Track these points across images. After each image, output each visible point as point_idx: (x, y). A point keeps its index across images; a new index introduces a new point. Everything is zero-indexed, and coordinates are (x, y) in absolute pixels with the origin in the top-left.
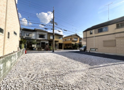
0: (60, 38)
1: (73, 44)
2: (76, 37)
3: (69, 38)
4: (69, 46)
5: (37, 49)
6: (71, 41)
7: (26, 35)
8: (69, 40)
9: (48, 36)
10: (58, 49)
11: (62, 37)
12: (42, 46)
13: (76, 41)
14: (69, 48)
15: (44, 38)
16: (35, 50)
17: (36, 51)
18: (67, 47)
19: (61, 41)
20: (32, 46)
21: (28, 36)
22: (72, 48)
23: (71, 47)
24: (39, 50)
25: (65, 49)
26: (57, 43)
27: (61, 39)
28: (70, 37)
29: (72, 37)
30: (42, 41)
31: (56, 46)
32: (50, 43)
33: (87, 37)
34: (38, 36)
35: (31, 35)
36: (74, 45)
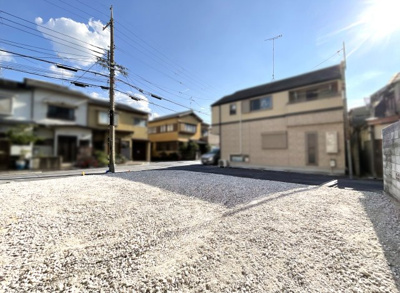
0: (137, 121)
1: (181, 143)
2: (191, 120)
3: (168, 122)
4: (168, 149)
5: (34, 163)
6: (176, 133)
8: (170, 128)
9: (88, 111)
10: (131, 162)
11: (146, 120)
12: (61, 152)
13: (192, 134)
14: (171, 154)
15: (73, 119)
16: (26, 168)
17: (34, 170)
18: (164, 154)
19: (140, 132)
20: (7, 150)
22: (180, 156)
23: (177, 152)
24: (49, 165)
25: (154, 159)
26: (128, 139)
27: (142, 124)
28: (174, 121)
29: (180, 120)
30: (59, 133)
32: (98, 138)
33: (223, 121)
36: (186, 145)
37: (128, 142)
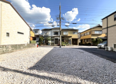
0: (74, 33)
1: (93, 39)
2: (99, 29)
3: (88, 31)
4: (87, 41)
6: (90, 35)
7: (45, 34)
10: (72, 45)
11: (77, 32)
13: (100, 35)
14: (88, 43)
16: (49, 45)
18: (86, 43)
19: (75, 36)
21: (46, 34)
22: (92, 44)
23: (91, 42)
24: (53, 45)
28: (90, 31)
29: (92, 30)
30: (55, 38)
31: (69, 42)
32: (63, 39)
34: (53, 33)
35: (48, 33)
36: (95, 40)
37: (71, 39)
